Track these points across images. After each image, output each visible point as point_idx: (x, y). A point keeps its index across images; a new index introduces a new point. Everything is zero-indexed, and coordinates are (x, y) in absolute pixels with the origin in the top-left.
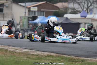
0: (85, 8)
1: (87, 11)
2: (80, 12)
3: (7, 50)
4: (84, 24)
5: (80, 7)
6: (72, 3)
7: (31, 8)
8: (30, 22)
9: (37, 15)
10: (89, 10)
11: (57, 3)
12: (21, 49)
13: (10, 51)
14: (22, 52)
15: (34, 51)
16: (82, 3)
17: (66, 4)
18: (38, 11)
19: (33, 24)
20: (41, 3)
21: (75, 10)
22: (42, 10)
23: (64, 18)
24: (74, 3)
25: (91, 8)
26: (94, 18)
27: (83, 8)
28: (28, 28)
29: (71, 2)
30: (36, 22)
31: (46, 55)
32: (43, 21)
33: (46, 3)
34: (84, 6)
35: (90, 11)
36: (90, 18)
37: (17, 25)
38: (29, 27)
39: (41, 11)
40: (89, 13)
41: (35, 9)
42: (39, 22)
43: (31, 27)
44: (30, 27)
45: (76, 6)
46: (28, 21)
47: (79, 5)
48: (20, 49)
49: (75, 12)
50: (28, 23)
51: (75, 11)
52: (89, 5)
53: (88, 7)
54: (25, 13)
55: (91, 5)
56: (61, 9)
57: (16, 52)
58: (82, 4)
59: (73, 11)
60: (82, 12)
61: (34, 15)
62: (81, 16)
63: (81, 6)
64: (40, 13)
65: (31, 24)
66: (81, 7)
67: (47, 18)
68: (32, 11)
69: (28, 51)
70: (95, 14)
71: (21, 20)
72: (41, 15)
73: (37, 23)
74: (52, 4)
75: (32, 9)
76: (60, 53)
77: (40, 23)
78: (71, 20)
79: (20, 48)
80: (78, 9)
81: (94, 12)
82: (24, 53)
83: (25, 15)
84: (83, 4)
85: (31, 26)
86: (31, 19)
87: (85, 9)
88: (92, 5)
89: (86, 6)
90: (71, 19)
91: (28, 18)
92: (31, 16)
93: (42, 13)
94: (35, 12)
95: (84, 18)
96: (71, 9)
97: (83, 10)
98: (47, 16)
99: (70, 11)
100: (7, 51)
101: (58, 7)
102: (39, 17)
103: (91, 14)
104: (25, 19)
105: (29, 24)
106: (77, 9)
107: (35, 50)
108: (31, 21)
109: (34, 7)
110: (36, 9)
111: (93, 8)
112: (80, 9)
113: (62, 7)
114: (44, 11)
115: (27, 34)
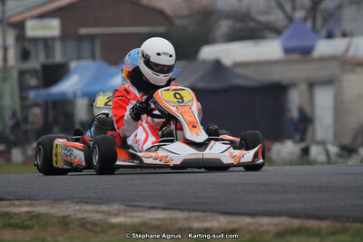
0: (302, 7)
1: (309, 24)
2: (277, 31)
3: (65, 217)
4: (303, 87)
7: (30, 24)
8: (32, 95)
9: (58, 58)
10: (321, 18)
12: (132, 211)
13: (83, 224)
14: (145, 224)
18: (64, 36)
19: (46, 103)
21: (252, 19)
22: (83, 31)
23: (204, 62)
26: (351, 53)
27: (288, 7)
30: (63, 94)
35: (325, 20)
36: (332, 58)
39: (80, 38)
40: (323, 33)
41: (45, 28)
42: (79, 94)
46: (23, 88)
48: (125, 211)
49: (248, 30)
50: (23, 98)
51: (252, 24)
53: (316, 4)
54: (5, 50)
56: (178, 22)
57: (114, 226)
59: (238, 25)
60: (286, 27)
61: (47, 57)
62: (287, 51)
64: (72, 46)
65: (36, 105)
66: (281, 6)
68: (35, 40)
69: (171, 219)
72: (80, 57)
73: (70, 96)
75: (33, 28)
77: (84, 95)
78: (238, 71)
79: (122, 207)
82: (159, 227)
83: (5, 59)
86: (33, 82)
87: (299, 14)
90: (237, 65)
91: (22, 73)
92: (35, 63)
93: (86, 46)
94: (47, 42)
97: (290, 19)
99: (224, 26)
100: (66, 224)
101: (161, 13)
102: (73, 65)
103: (330, 36)
104: (4, 80)
105: (27, 103)
107: (203, 211)
108: (36, 87)
109: (41, 16)
110: (53, 28)
111: (340, 7)
112: (277, 17)
113: (185, 12)
114: (92, 38)
115: (24, 153)
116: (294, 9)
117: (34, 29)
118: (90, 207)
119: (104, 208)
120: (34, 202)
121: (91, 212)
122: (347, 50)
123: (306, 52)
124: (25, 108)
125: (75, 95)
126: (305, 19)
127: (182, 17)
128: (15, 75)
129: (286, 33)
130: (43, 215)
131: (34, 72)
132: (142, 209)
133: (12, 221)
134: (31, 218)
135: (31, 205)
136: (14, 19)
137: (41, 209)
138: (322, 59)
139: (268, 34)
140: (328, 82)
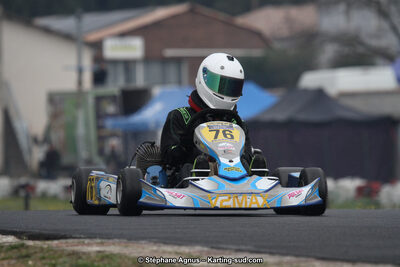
2: (388, 57)
5: (385, 25)
6: (342, 7)
8: (109, 123)
9: (140, 81)
17: (305, 16)
18: (149, 58)
20: (161, 13)
21: (362, 43)
22: (170, 53)
29: (336, 3)
30: (144, 124)
33: (192, 11)
37: (35, 141)
39: (165, 61)
45: (365, 22)
46: (100, 116)
47: (383, 14)
49: (357, 56)
50: (100, 127)
51: (360, 50)
54: (80, 71)
59: (346, 50)
61: (128, 79)
64: (156, 69)
65: (113, 135)
68: (115, 62)
71: (54, 116)
72: (164, 82)
74: (222, 16)
78: (344, 101)
80: (378, 35)
83: (80, 82)
86: (111, 109)
90: (343, 94)
91: (99, 99)
92: (114, 86)
93: (172, 70)
94: (128, 65)
99: (329, 51)
101: (258, 34)
102: (157, 91)
104: (78, 106)
105: (104, 133)
108: (113, 116)
109: (123, 35)
110: (134, 48)
112: (389, 41)
113: (285, 32)
114: (178, 61)
117: (114, 49)
118: (168, 248)
119: (185, 249)
120: (106, 241)
121: (170, 253)
124: (101, 139)
127: (282, 39)
128: (91, 101)
130: (115, 255)
131: (112, 98)
132: (227, 252)
133: (80, 262)
134: (102, 259)
135: (102, 244)
136: (93, 37)
137: (113, 248)
139: (379, 60)
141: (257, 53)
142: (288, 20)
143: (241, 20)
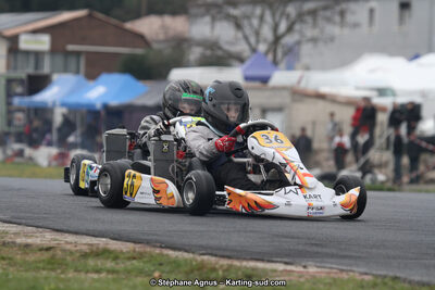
0: (265, 41)
1: (270, 57)
2: (241, 60)
4: (257, 112)
5: (240, 35)
6: (207, 19)
7: (23, 38)
8: (16, 101)
9: (46, 70)
10: (281, 52)
11: (137, 16)
15: (34, 229)
16: (248, 17)
17: (177, 24)
18: (54, 50)
19: (29, 109)
20: (66, 16)
21: (220, 48)
22: (71, 47)
24: (214, 19)
25: (289, 40)
26: (303, 85)
27: (253, 40)
28: (6, 129)
29: (203, 16)
30: (46, 104)
31: (85, 248)
32: (74, 99)
33: (90, 16)
34: (257, 33)
35: (285, 54)
36: (283, 88)
38: (10, 123)
39: (68, 54)
40: (282, 65)
41: (37, 42)
43: (22, 122)
44: (16, 123)
45: (224, 32)
46: (10, 94)
47: (238, 26)
49: (217, 57)
50: (9, 104)
51: (220, 53)
52: (283, 27)
53: (277, 39)
55: (290, 29)
56: (155, 46)
58: (251, 25)
59: (208, 53)
60: (249, 57)
61: (36, 67)
62: (247, 78)
63: (248, 31)
64: (59, 60)
65: (20, 110)
66: (246, 38)
67: (91, 83)
68: (27, 53)
69: (3, 232)
70: (307, 68)
72: (65, 70)
73: (50, 104)
74: (114, 21)
75: (26, 42)
76: (148, 243)
77: (63, 105)
80: (232, 43)
81: (305, 60)
84: (255, 22)
85: (20, 120)
86: (19, 89)
87: (262, 48)
88: (297, 27)
89: (267, 32)
91: (9, 81)
92: (22, 74)
93: (72, 62)
94: (38, 55)
95: (257, 84)
96: (199, 44)
97: (254, 50)
98: (92, 76)
99: (195, 53)
101: (141, 37)
102: (55, 77)
103: (290, 68)
105: (12, 108)
106: (227, 47)
107: (37, 227)
108: (21, 95)
109: (35, 32)
110: (43, 43)
111: (298, 43)
112: (241, 47)
113: (161, 37)
114: (78, 54)
115: (4, 152)
116: (258, 42)
122: (299, 82)
123: (265, 80)
124: (10, 112)
125: (54, 104)
126: (266, 53)
127: (159, 42)
128: (3, 82)
129: (248, 63)
131: (21, 81)
136: (8, 33)
138: (275, 89)
139: (235, 62)
140: (279, 109)
141: (139, 51)
142: (164, 27)
143: (129, 25)
